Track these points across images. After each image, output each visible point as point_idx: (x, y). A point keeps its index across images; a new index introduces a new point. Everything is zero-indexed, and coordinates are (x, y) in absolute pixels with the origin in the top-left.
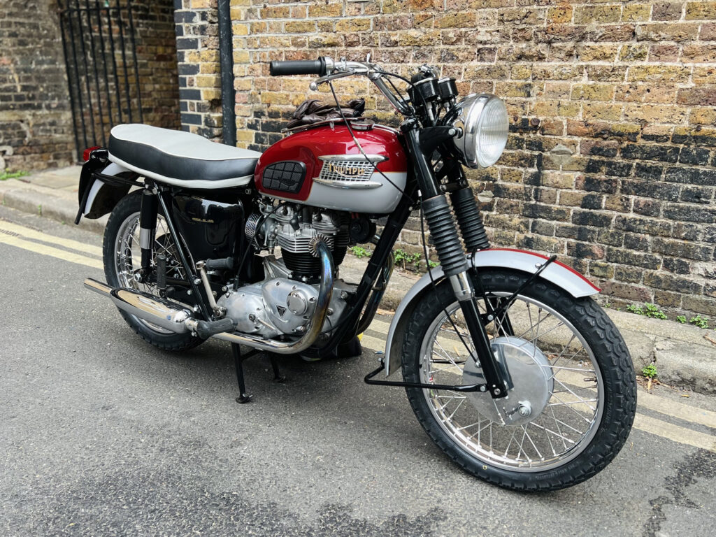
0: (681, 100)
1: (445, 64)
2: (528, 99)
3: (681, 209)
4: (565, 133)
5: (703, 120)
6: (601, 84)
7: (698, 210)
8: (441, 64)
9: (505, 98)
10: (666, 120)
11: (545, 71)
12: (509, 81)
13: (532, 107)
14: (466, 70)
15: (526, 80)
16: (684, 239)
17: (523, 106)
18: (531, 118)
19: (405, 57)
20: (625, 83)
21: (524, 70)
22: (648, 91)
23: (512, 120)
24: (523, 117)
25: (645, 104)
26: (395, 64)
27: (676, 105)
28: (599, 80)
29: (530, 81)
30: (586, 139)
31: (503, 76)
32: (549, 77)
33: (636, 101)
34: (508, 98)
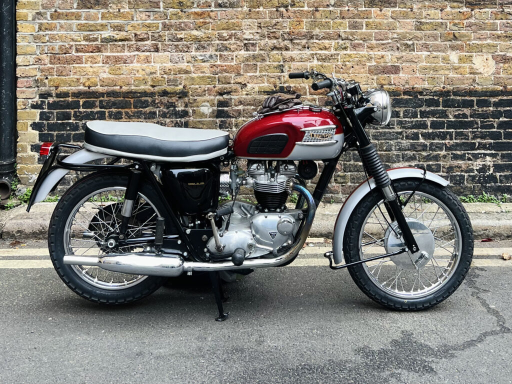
0: (371, 72)
1: (221, 53)
2: (282, 74)
3: (381, 133)
4: (308, 94)
5: (383, 82)
6: (325, 64)
7: (390, 133)
8: (218, 53)
9: (267, 74)
10: (364, 83)
11: (291, 57)
12: (268, 63)
13: (285, 79)
14: (236, 56)
15: (279, 62)
16: (385, 151)
17: (279, 78)
18: (285, 85)
19: (189, 48)
20: (339, 63)
21: (277, 56)
22: (353, 67)
23: (273, 88)
24: (280, 85)
25: (352, 74)
26: (180, 53)
27: (368, 75)
28: (325, 62)
29: (281, 63)
30: (321, 96)
31: (264, 60)
32: (294, 60)
33: (347, 73)
34: (269, 74)
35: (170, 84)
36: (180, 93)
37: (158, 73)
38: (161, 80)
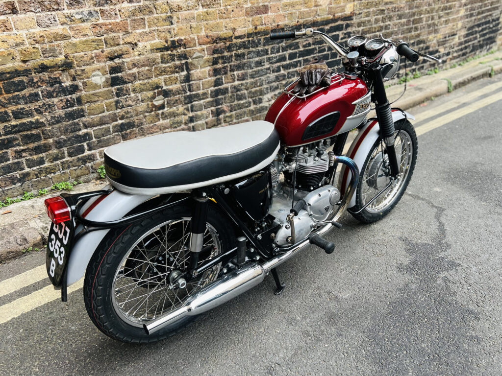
0: (247, 14)
1: (102, 8)
2: (172, 26)
3: (255, 71)
4: (197, 44)
5: (257, 23)
6: (210, 10)
7: (262, 70)
8: (97, 9)
9: (157, 28)
10: (243, 26)
11: (178, 6)
12: (155, 15)
13: (176, 32)
14: (119, 11)
15: (167, 13)
16: (259, 86)
17: (170, 32)
18: (176, 39)
20: (222, 8)
21: (163, 6)
22: (233, 11)
23: (165, 43)
24: (171, 39)
25: (233, 19)
27: (246, 17)
28: (209, 8)
29: (169, 14)
30: (209, 45)
31: (151, 12)
32: (182, 9)
33: (229, 18)
34: (159, 28)
35: (47, 55)
36: (62, 65)
37: (27, 42)
38: (34, 52)
